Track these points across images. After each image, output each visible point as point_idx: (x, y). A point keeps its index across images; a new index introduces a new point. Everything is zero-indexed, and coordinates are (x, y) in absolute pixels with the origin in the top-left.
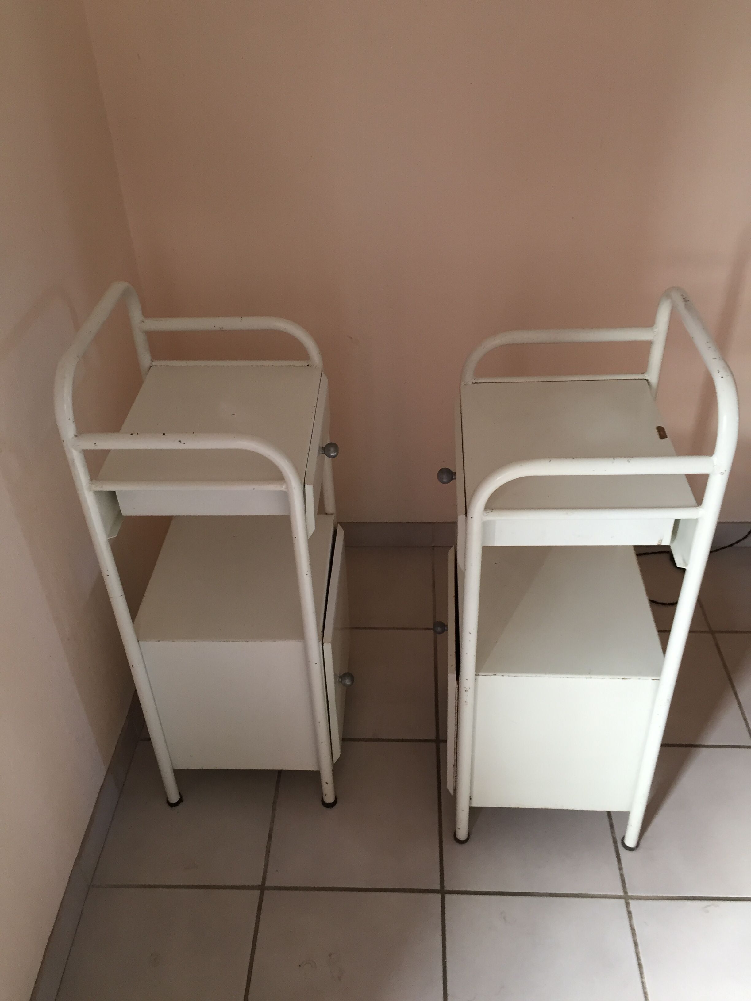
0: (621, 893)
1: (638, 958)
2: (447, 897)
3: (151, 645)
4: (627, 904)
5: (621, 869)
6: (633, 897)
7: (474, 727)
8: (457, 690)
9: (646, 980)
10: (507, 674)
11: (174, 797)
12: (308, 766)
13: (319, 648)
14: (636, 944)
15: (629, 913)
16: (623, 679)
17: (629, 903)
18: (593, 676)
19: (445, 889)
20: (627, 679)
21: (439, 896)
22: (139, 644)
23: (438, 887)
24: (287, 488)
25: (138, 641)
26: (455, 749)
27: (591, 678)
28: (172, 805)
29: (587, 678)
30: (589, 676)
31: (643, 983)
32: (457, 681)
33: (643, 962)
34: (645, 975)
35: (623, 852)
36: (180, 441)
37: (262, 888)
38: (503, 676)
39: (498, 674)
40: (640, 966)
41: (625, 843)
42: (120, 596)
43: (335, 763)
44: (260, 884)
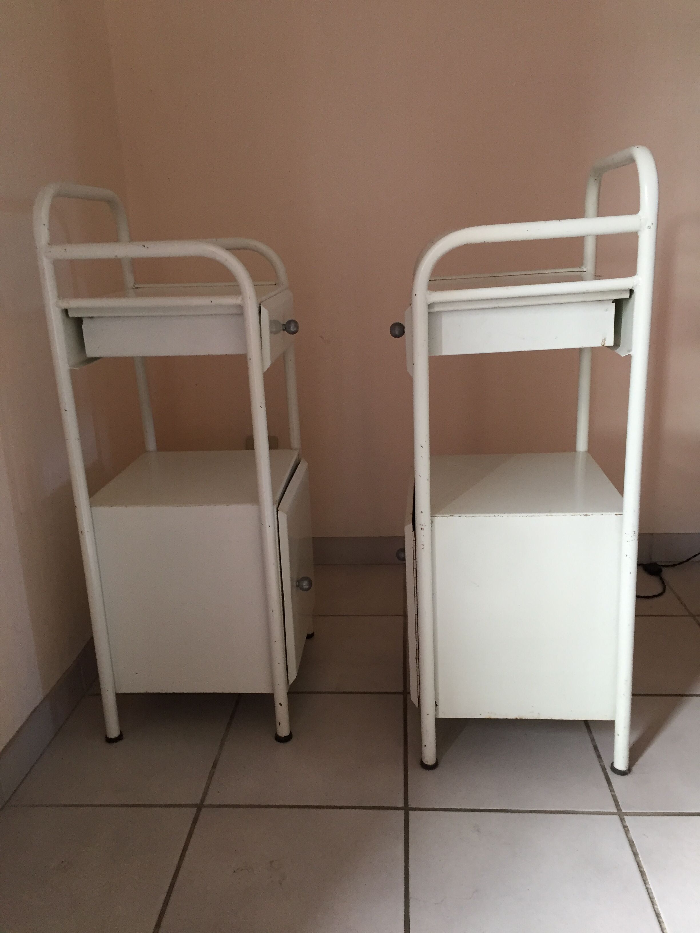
0: (615, 810)
1: (639, 866)
2: (411, 813)
3: (103, 511)
4: (622, 820)
5: (612, 790)
6: (628, 814)
7: (434, 594)
8: (414, 544)
9: (651, 886)
10: (464, 515)
11: (113, 731)
12: (262, 689)
13: (274, 515)
14: (635, 854)
15: (625, 827)
16: (585, 515)
17: (624, 818)
18: (553, 514)
19: (409, 806)
20: (589, 515)
21: (402, 812)
22: (91, 509)
23: (401, 804)
24: (243, 299)
25: (91, 507)
26: (416, 632)
27: (552, 516)
28: (110, 741)
29: (547, 516)
30: (549, 514)
31: (647, 889)
32: (413, 531)
33: (645, 869)
34: (649, 880)
35: (613, 777)
36: (144, 246)
37: (200, 807)
38: (460, 517)
39: (455, 515)
40: (642, 873)
41: (615, 766)
42: (76, 439)
43: (291, 685)
44: (198, 802)
